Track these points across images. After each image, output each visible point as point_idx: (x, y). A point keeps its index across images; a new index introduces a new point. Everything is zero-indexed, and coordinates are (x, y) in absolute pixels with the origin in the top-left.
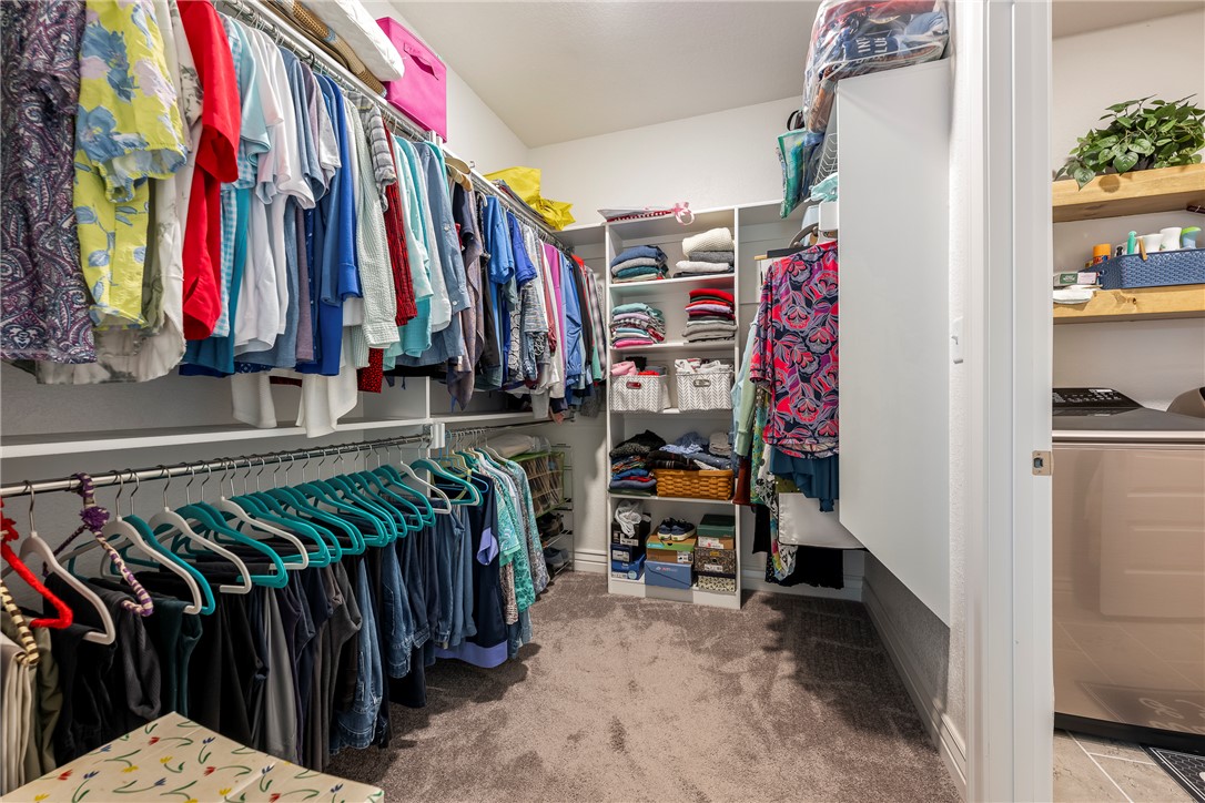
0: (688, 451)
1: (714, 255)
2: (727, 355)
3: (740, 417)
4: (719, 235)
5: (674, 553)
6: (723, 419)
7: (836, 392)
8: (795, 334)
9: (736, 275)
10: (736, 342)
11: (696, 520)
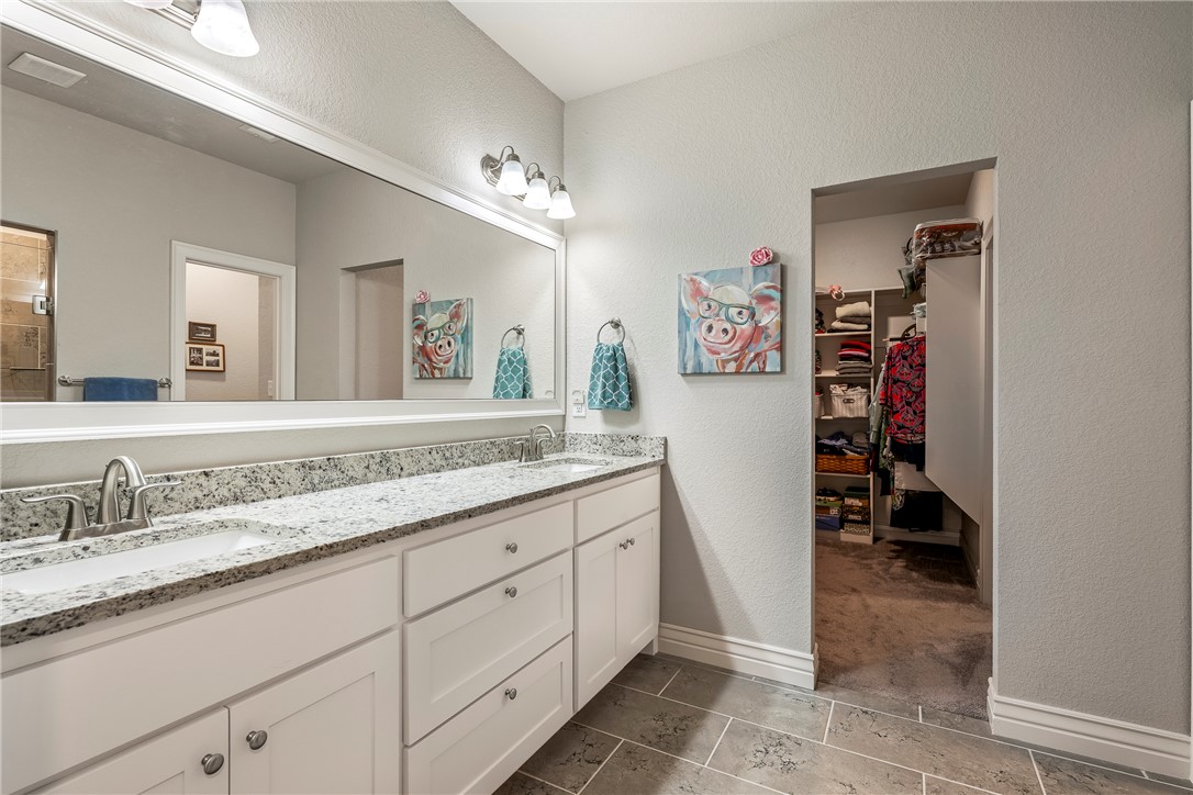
0: (839, 443)
1: (858, 320)
2: (866, 381)
3: (873, 421)
4: (860, 307)
5: (828, 508)
6: (862, 423)
7: (924, 411)
8: (904, 382)
9: (872, 332)
10: (872, 374)
11: (842, 491)
